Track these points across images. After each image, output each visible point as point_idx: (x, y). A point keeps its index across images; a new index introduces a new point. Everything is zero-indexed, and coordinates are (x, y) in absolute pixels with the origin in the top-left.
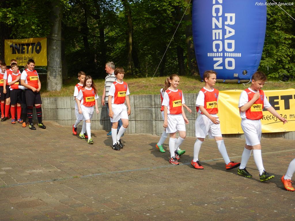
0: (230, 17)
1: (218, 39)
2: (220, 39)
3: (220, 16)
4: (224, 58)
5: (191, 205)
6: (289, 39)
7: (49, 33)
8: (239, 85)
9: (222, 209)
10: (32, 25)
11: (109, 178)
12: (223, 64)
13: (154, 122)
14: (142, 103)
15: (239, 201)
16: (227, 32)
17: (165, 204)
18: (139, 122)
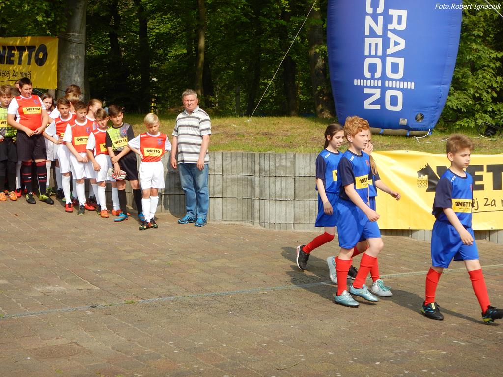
0: (398, 16)
1: (374, 54)
2: (378, 55)
3: (380, 14)
4: (384, 89)
5: (352, 364)
6: (497, 59)
7: (64, 30)
8: (408, 139)
9: (406, 372)
10: (37, 14)
11: (192, 306)
12: (381, 101)
13: (257, 203)
14: (237, 167)
15: (434, 358)
16: (392, 43)
17: (305, 358)
18: (229, 200)
